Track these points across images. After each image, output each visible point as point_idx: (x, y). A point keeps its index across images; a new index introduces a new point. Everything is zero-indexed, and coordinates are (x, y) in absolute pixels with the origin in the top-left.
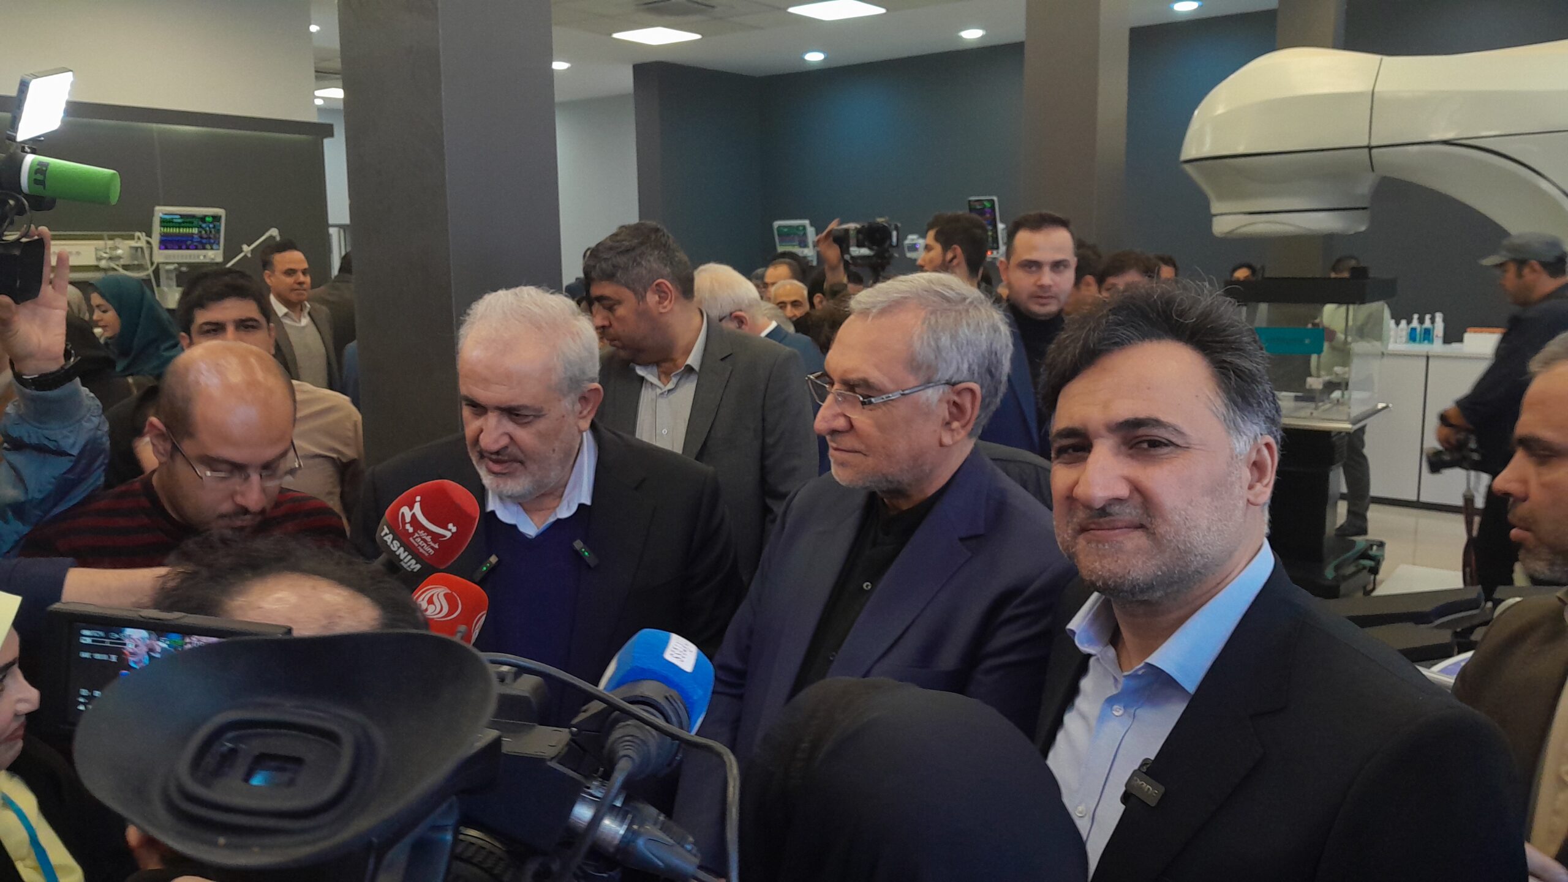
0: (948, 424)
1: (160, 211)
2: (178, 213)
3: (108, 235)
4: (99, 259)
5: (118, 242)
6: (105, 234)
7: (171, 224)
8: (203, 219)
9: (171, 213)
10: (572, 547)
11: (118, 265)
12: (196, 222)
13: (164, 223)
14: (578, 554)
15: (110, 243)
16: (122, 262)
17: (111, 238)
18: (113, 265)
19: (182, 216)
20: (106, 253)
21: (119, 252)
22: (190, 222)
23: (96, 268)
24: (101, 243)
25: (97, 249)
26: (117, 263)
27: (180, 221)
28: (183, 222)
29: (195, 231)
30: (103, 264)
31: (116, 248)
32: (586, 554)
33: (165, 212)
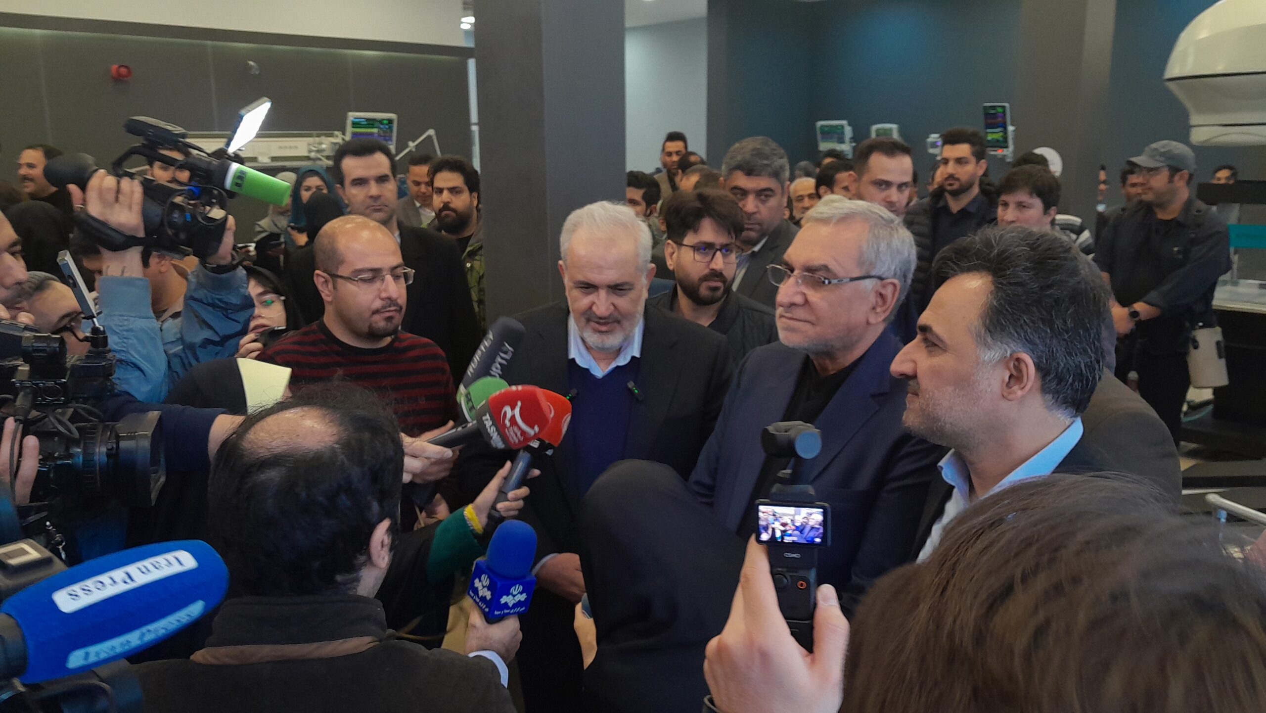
0: (874, 308)
1: (352, 116)
2: (363, 117)
3: (317, 134)
4: (310, 151)
5: (323, 139)
6: (315, 132)
7: (359, 126)
8: (381, 121)
9: (358, 117)
10: (627, 386)
11: (322, 156)
12: (377, 124)
13: (355, 125)
14: (630, 391)
15: (317, 139)
16: (326, 154)
17: (318, 136)
18: (319, 156)
19: (367, 120)
20: (315, 147)
21: (324, 146)
22: (372, 124)
23: (308, 158)
24: (310, 140)
25: (309, 144)
26: (321, 154)
27: (365, 123)
28: (368, 124)
29: (375, 130)
30: (313, 155)
31: (321, 143)
32: (636, 391)
33: (355, 117)
